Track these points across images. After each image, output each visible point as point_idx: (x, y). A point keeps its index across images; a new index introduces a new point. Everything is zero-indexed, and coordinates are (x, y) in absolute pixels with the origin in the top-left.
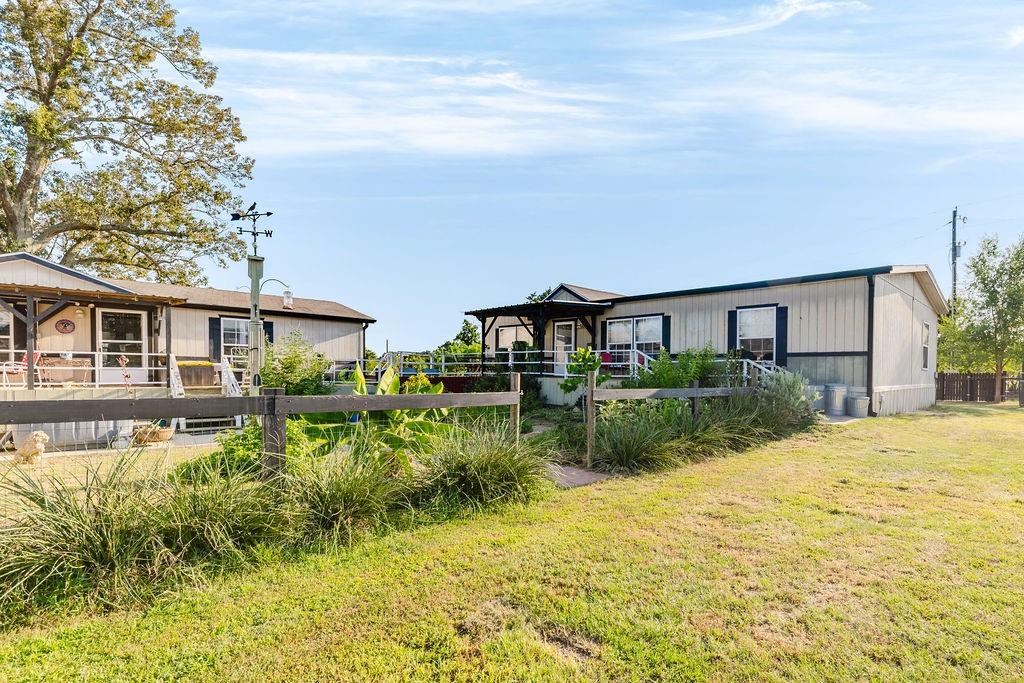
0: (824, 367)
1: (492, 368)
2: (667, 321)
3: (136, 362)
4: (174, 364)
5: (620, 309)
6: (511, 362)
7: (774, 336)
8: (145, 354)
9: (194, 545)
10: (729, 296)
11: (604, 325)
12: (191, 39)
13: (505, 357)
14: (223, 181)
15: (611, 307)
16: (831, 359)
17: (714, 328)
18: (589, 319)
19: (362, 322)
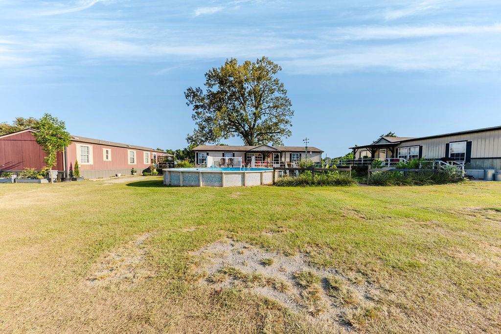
0: (487, 163)
1: (356, 164)
2: (421, 148)
3: (278, 163)
4: (286, 163)
5: (403, 144)
6: (362, 162)
7: (465, 152)
8: (280, 162)
9: (307, 183)
10: (446, 138)
11: (397, 150)
12: (282, 85)
13: (361, 161)
14: (287, 118)
15: (400, 144)
16: (490, 160)
17: (440, 149)
18: (391, 148)
19: (320, 152)
